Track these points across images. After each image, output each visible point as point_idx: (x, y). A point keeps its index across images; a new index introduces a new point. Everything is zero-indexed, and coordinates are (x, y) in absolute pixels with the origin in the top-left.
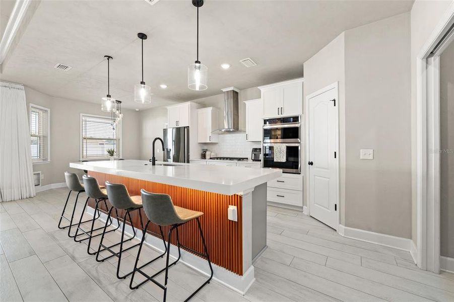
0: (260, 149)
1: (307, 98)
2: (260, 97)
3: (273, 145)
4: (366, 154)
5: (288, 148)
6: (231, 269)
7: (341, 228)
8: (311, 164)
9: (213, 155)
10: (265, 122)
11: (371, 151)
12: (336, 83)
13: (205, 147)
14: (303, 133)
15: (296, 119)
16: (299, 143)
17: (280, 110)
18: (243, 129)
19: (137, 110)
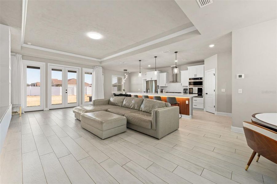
0: (187, 89)
1: (206, 71)
2: (188, 70)
3: (193, 87)
4: (223, 90)
5: (198, 88)
6: (186, 114)
7: (216, 113)
8: (207, 94)
9: (166, 91)
10: (190, 79)
11: (225, 89)
12: (215, 69)
13: (162, 88)
14: (204, 83)
15: (201, 79)
16: (202, 87)
17: (196, 75)
18: (179, 81)
19: (130, 72)
